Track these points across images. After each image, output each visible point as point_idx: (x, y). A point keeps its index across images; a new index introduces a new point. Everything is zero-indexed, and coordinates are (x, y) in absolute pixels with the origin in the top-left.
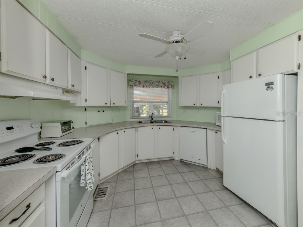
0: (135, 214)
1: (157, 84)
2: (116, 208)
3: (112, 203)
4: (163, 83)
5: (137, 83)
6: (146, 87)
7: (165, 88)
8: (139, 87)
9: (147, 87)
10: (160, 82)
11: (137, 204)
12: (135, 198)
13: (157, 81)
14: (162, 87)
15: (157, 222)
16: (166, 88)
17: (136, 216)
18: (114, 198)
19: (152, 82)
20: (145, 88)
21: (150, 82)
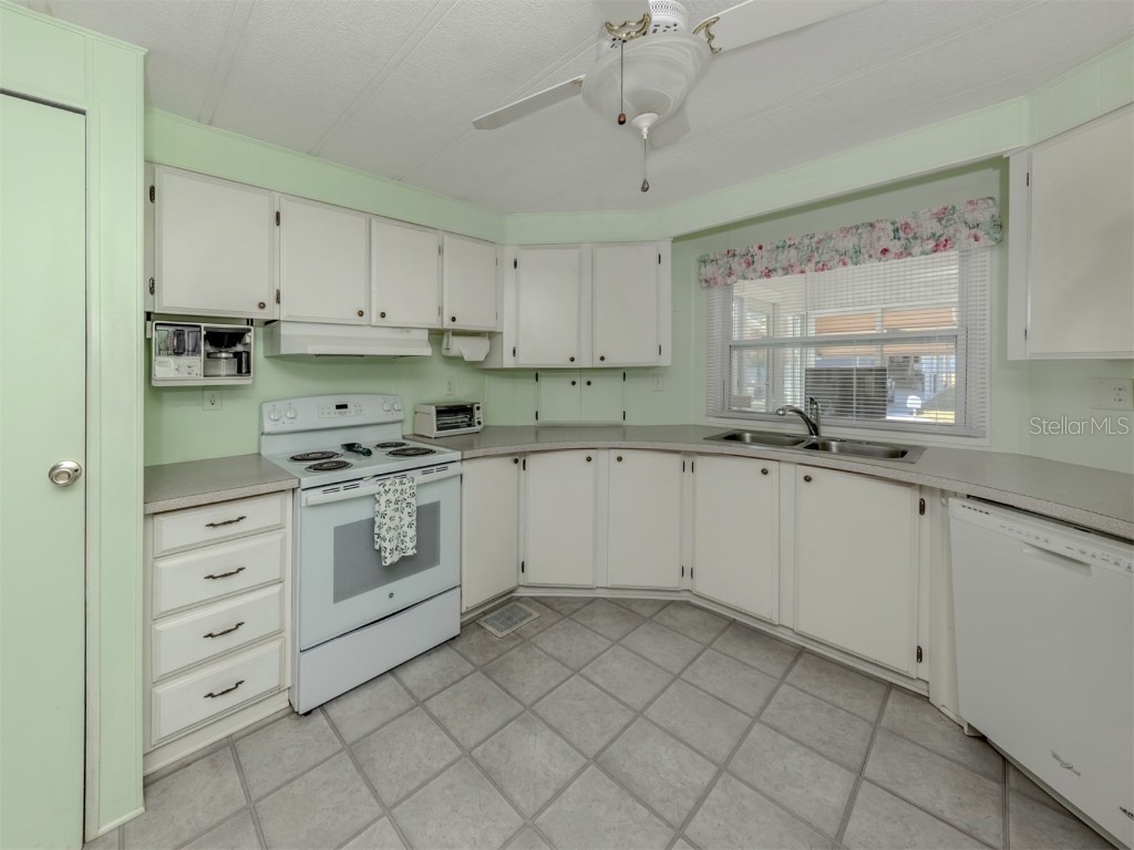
0: (502, 728)
1: (849, 243)
2: (488, 674)
3: (496, 658)
4: (896, 230)
5: (735, 266)
6: (780, 272)
7: (916, 250)
8: (745, 278)
9: (787, 270)
10: (872, 225)
11: (534, 713)
12: (550, 692)
13: (846, 231)
14: (885, 251)
15: (516, 808)
16: (923, 253)
17: (495, 733)
18: (511, 650)
19: (819, 242)
20: (775, 279)
21: (806, 241)
